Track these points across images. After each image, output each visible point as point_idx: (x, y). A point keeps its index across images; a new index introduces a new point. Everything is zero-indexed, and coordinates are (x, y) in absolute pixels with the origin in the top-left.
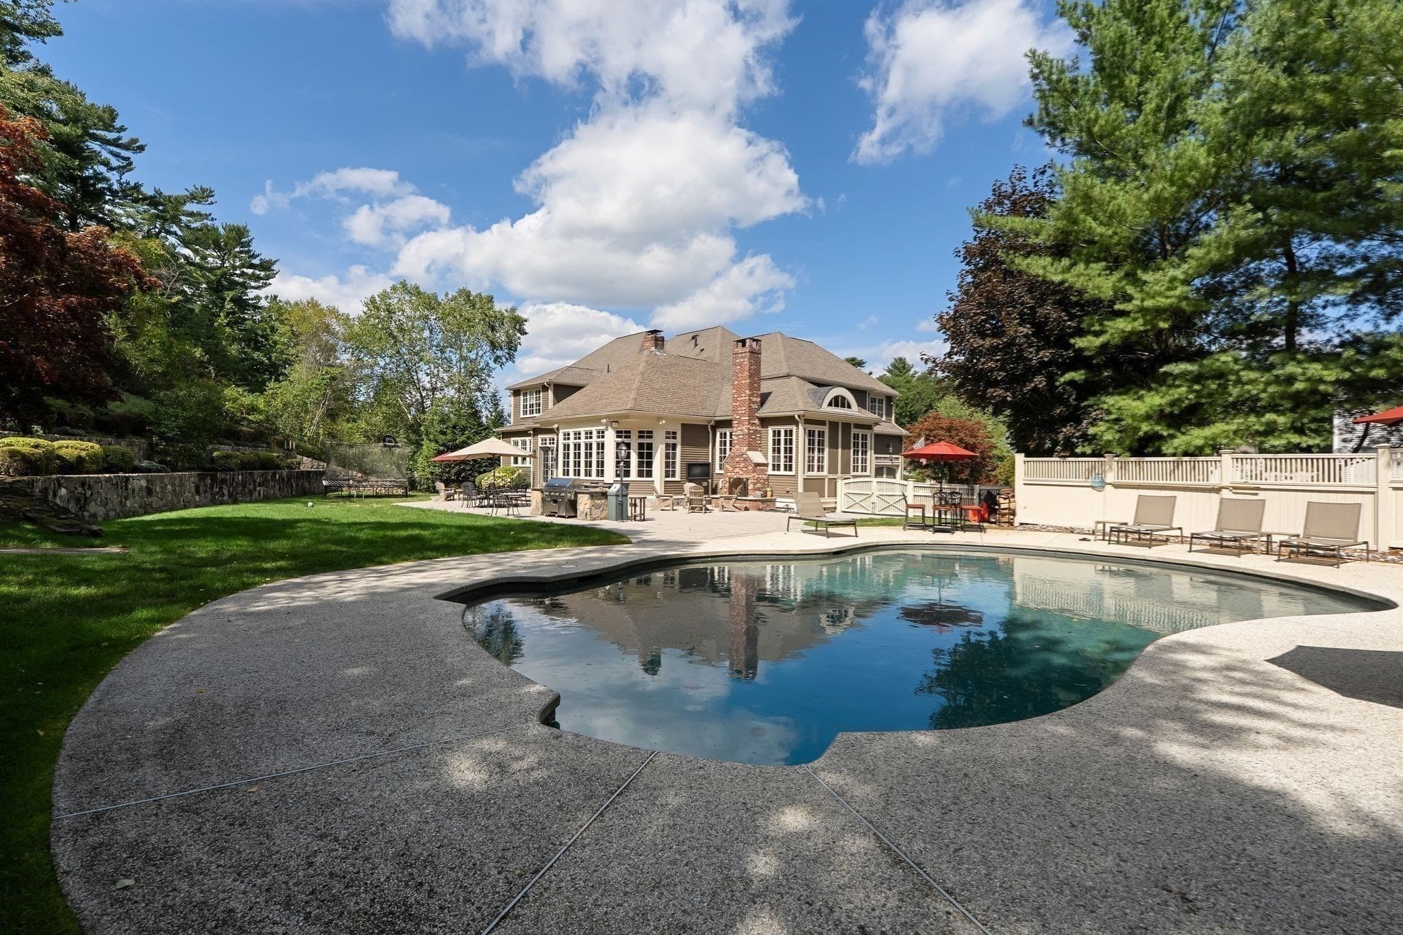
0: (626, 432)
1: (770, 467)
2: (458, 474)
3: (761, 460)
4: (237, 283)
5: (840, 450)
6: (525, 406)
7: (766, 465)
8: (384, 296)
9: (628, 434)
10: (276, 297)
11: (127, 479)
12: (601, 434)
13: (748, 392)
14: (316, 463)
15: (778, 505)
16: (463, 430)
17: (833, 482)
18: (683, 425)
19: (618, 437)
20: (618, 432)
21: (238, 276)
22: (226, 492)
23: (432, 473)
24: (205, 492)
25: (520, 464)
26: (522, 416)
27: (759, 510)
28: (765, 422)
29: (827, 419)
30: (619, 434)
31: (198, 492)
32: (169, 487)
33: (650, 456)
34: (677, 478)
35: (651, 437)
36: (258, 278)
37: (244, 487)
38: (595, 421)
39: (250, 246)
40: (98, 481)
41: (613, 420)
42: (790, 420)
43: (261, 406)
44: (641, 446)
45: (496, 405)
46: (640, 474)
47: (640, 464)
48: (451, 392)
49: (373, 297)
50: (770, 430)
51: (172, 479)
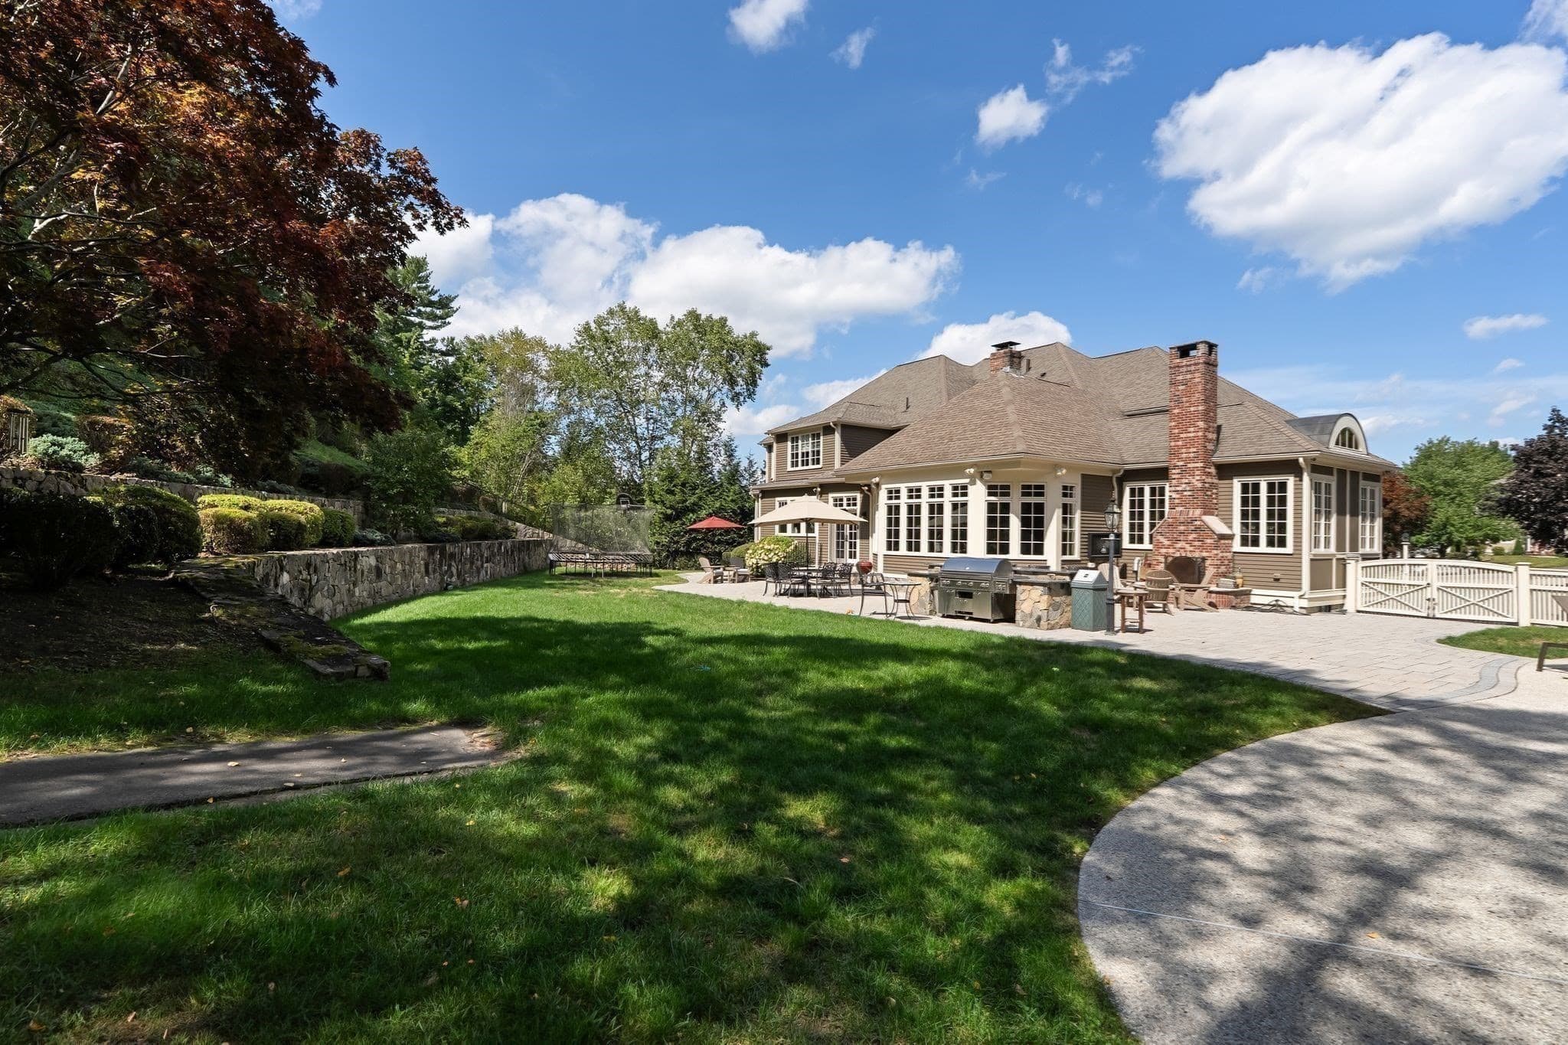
0: (1002, 487)
1: (1237, 540)
2: (688, 544)
3: (1223, 529)
4: (413, 324)
5: (1348, 517)
6: (795, 456)
7: (1231, 537)
8: (600, 322)
9: (1005, 491)
10: (453, 339)
11: (356, 554)
12: (961, 490)
13: (1201, 424)
14: (530, 530)
15: (1254, 599)
16: (694, 488)
17: (1343, 564)
18: (1086, 479)
19: (990, 494)
20: (990, 487)
21: (416, 315)
22: (454, 570)
23: (657, 543)
24: (434, 571)
25: (789, 532)
26: (790, 469)
27: (1234, 607)
28: (1226, 471)
29: (1336, 464)
30: (992, 490)
31: (427, 572)
32: (399, 566)
33: (1040, 522)
34: (1076, 556)
35: (1042, 494)
36: (434, 318)
37: (472, 563)
38: (956, 470)
39: (427, 281)
40: (325, 559)
41: (983, 471)
42: (1291, 467)
43: (465, 460)
44: (1026, 508)
45: (731, 456)
46: (1025, 549)
47: (1025, 535)
48: (675, 442)
49: (587, 323)
50: (1237, 484)
51: (402, 554)
